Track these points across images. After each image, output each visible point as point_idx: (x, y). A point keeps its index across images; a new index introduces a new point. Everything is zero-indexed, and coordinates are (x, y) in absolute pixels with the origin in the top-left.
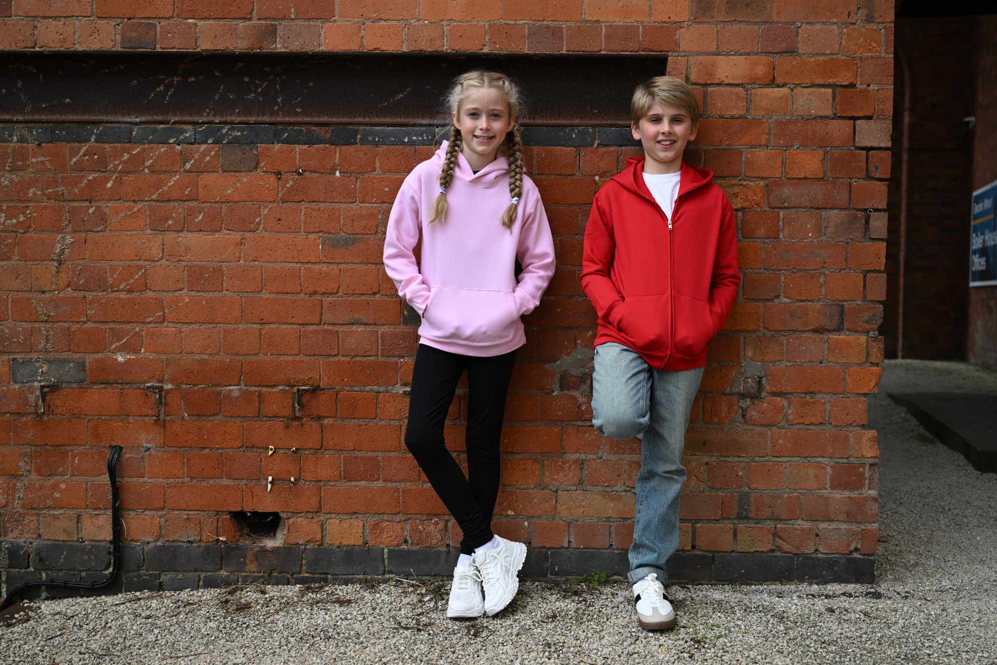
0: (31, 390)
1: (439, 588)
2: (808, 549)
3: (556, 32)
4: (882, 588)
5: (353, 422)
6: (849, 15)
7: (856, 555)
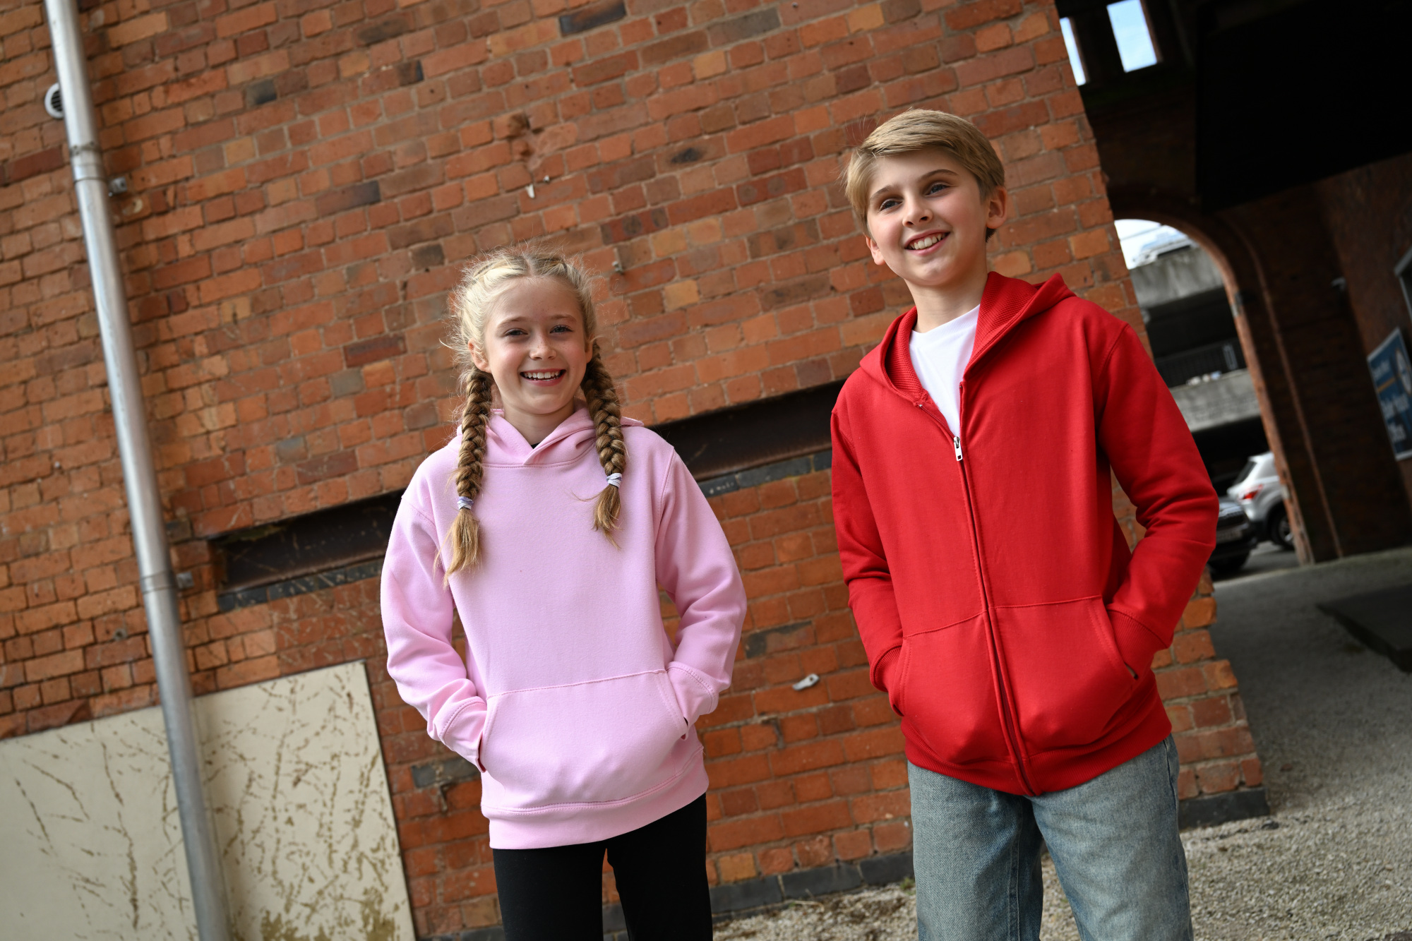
0: (433, 792)
1: (837, 904)
2: (1193, 793)
3: (822, 364)
4: (1279, 818)
5: (722, 760)
6: (1085, 279)
7: (1243, 789)
